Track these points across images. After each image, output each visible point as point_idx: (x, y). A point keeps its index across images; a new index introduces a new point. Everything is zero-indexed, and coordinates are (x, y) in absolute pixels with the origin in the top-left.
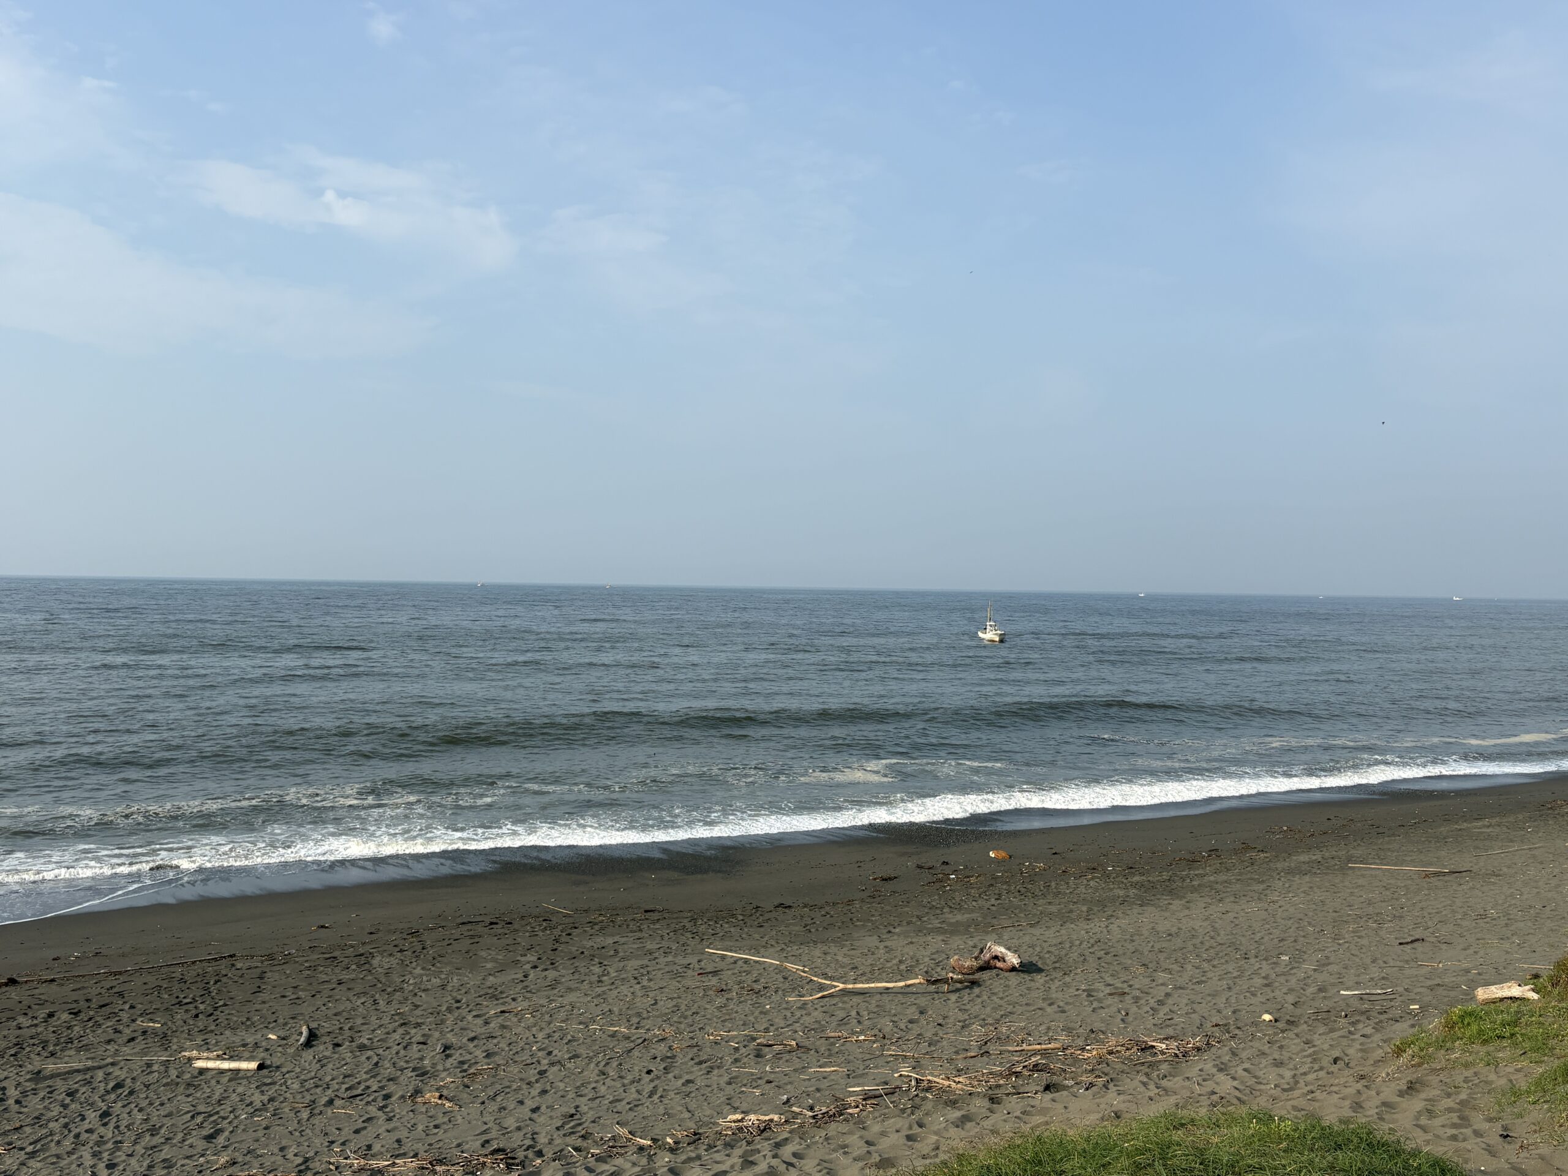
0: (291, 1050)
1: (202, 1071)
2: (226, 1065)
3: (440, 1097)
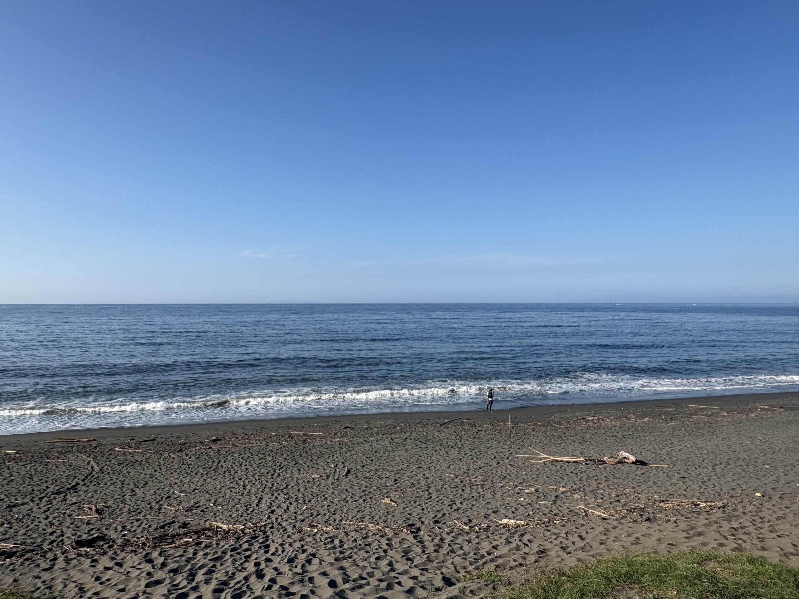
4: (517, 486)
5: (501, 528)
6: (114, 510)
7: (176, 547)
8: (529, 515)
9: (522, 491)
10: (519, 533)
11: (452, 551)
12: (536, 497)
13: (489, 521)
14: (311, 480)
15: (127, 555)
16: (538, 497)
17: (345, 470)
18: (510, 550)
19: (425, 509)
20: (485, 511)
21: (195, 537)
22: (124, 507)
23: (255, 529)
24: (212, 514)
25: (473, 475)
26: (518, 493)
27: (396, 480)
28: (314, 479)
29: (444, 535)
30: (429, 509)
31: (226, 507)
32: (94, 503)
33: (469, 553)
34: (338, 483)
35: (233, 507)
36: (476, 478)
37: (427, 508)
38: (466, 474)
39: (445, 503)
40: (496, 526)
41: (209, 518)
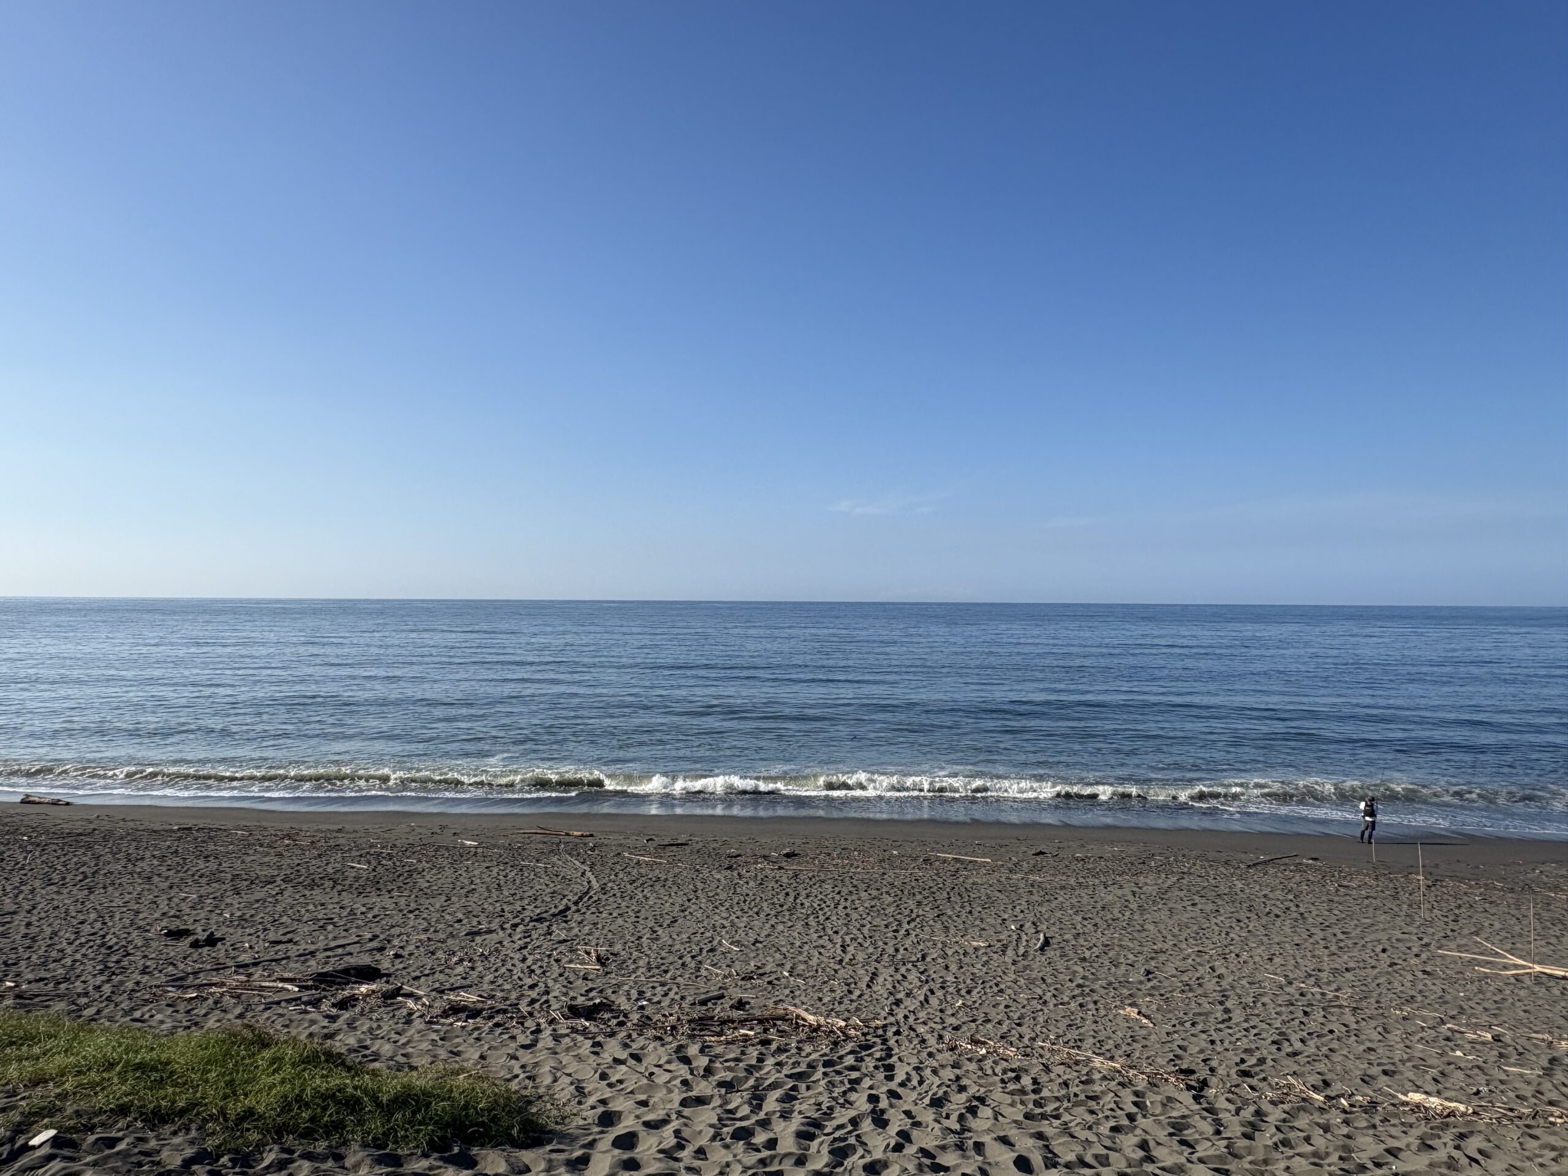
4: (1443, 1022)
5: (1404, 1112)
6: (624, 962)
7: (728, 1043)
8: (1478, 1092)
9: (1458, 1035)
10: (1454, 1130)
11: (1286, 1143)
12: (1495, 1053)
13: (1374, 1091)
14: (971, 951)
15: (647, 1042)
16: (1501, 1055)
17: (1038, 939)
18: (1431, 1165)
19: (1218, 1043)
20: (1362, 1066)
21: (759, 1029)
22: (640, 958)
23: (866, 1030)
24: (787, 992)
25: (1329, 983)
26: (1448, 1039)
27: (1148, 973)
28: (976, 949)
29: (1266, 1107)
30: (1226, 1044)
31: (811, 982)
32: (593, 944)
33: (1328, 1154)
34: (1025, 963)
35: (825, 983)
36: (1337, 990)
37: (1222, 1041)
38: (1313, 979)
39: (1264, 1035)
40: (1394, 1105)
41: (781, 997)
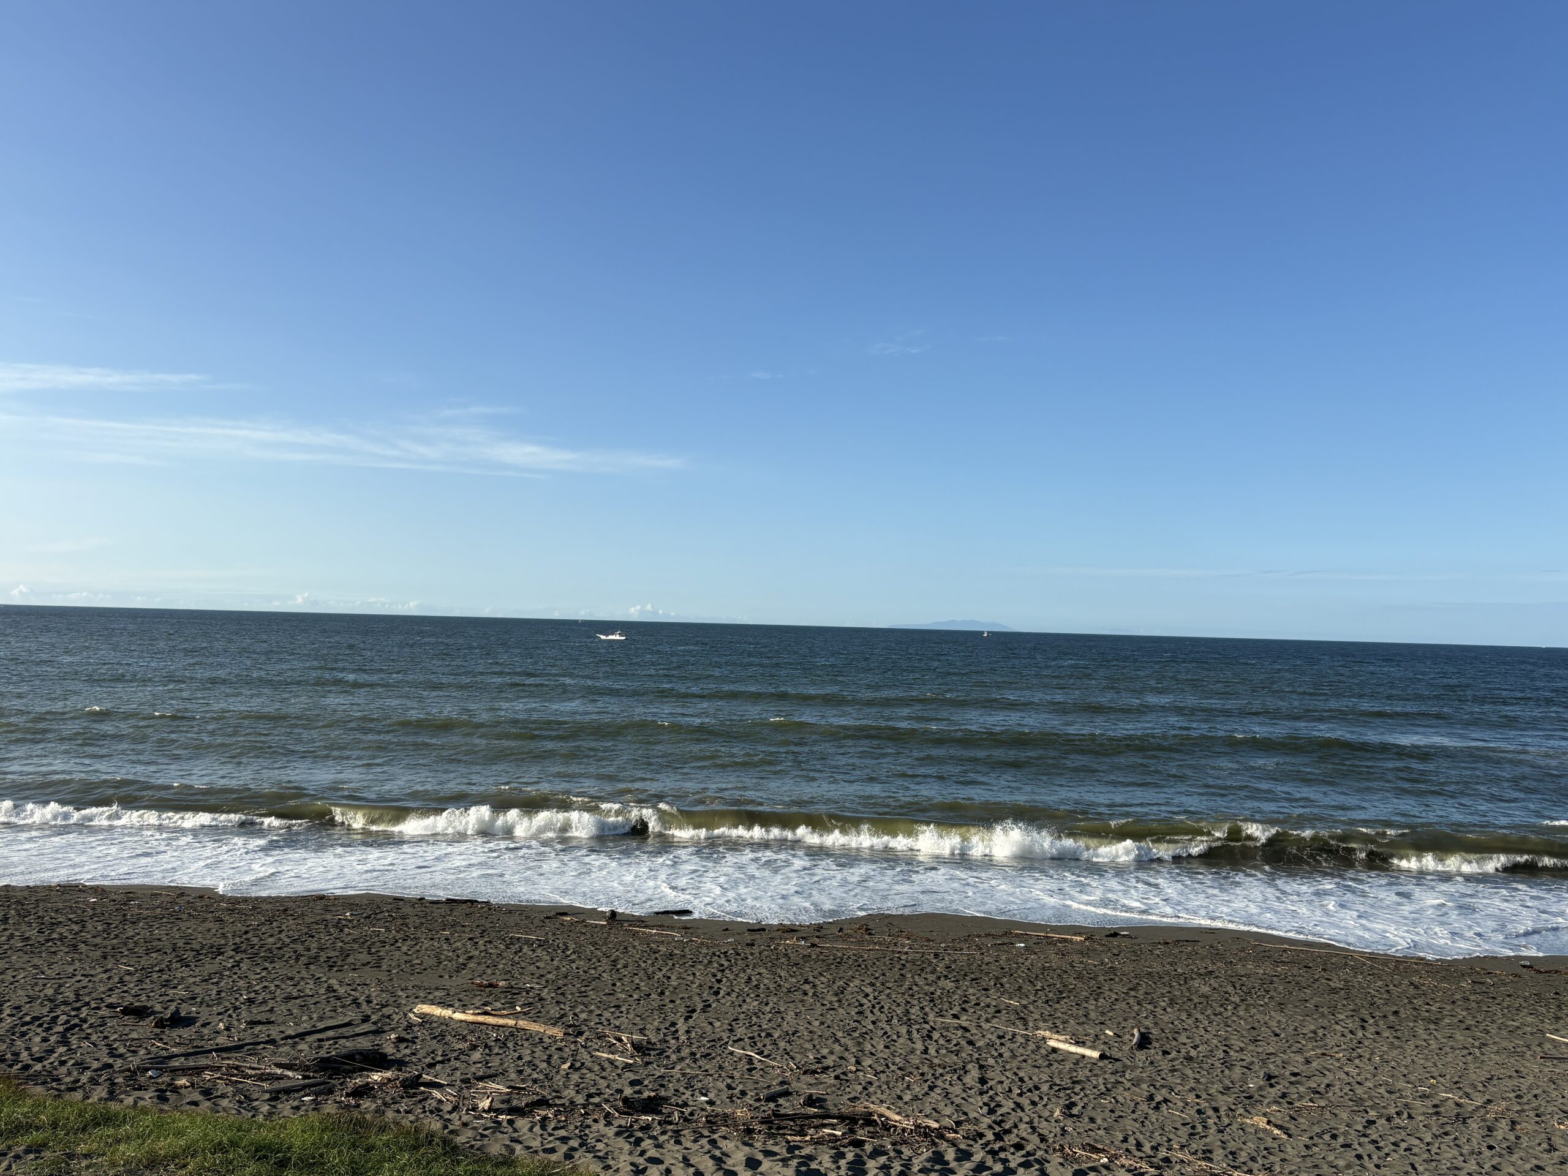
0: (1126, 1048)
1: (1054, 1050)
2: (1073, 1049)
3: (1269, 1122)
